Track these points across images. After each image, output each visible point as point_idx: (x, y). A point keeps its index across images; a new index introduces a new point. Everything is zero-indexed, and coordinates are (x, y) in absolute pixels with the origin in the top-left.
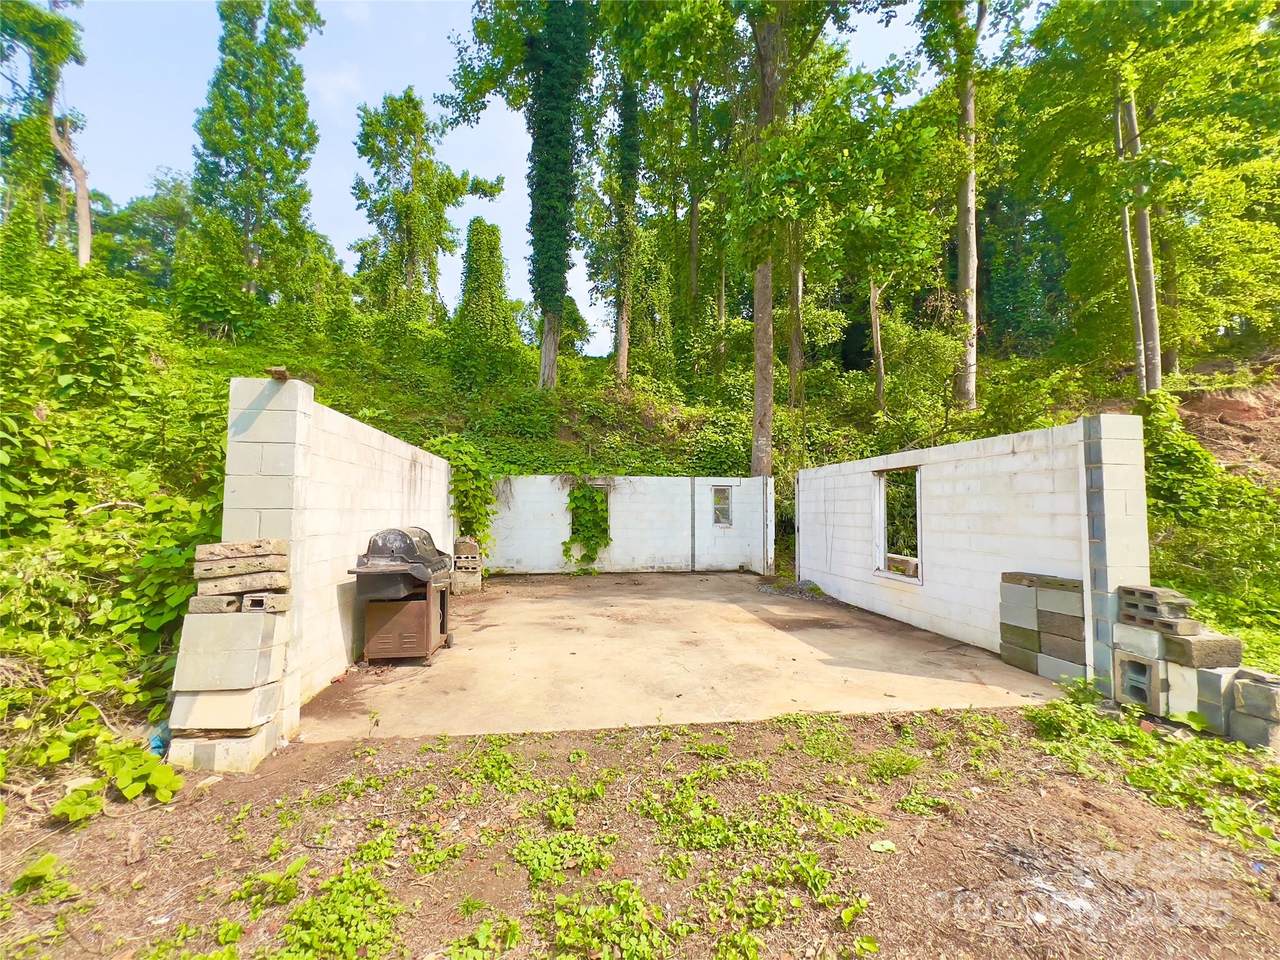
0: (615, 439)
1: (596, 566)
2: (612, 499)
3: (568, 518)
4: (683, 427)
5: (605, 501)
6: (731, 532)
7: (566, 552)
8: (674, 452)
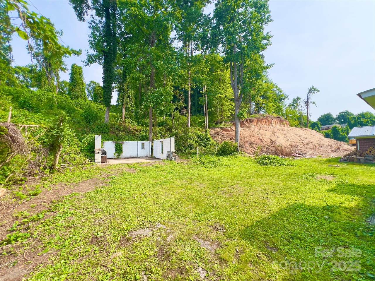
0: (123, 133)
1: (120, 157)
2: (123, 145)
3: (115, 149)
4: (137, 131)
5: (122, 146)
6: (144, 150)
7: (115, 154)
8: (134, 136)
